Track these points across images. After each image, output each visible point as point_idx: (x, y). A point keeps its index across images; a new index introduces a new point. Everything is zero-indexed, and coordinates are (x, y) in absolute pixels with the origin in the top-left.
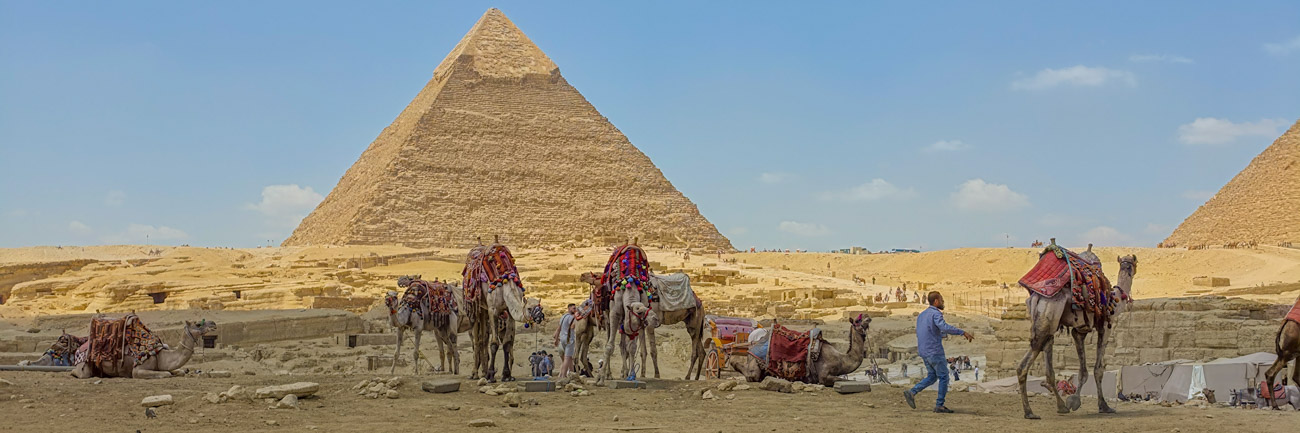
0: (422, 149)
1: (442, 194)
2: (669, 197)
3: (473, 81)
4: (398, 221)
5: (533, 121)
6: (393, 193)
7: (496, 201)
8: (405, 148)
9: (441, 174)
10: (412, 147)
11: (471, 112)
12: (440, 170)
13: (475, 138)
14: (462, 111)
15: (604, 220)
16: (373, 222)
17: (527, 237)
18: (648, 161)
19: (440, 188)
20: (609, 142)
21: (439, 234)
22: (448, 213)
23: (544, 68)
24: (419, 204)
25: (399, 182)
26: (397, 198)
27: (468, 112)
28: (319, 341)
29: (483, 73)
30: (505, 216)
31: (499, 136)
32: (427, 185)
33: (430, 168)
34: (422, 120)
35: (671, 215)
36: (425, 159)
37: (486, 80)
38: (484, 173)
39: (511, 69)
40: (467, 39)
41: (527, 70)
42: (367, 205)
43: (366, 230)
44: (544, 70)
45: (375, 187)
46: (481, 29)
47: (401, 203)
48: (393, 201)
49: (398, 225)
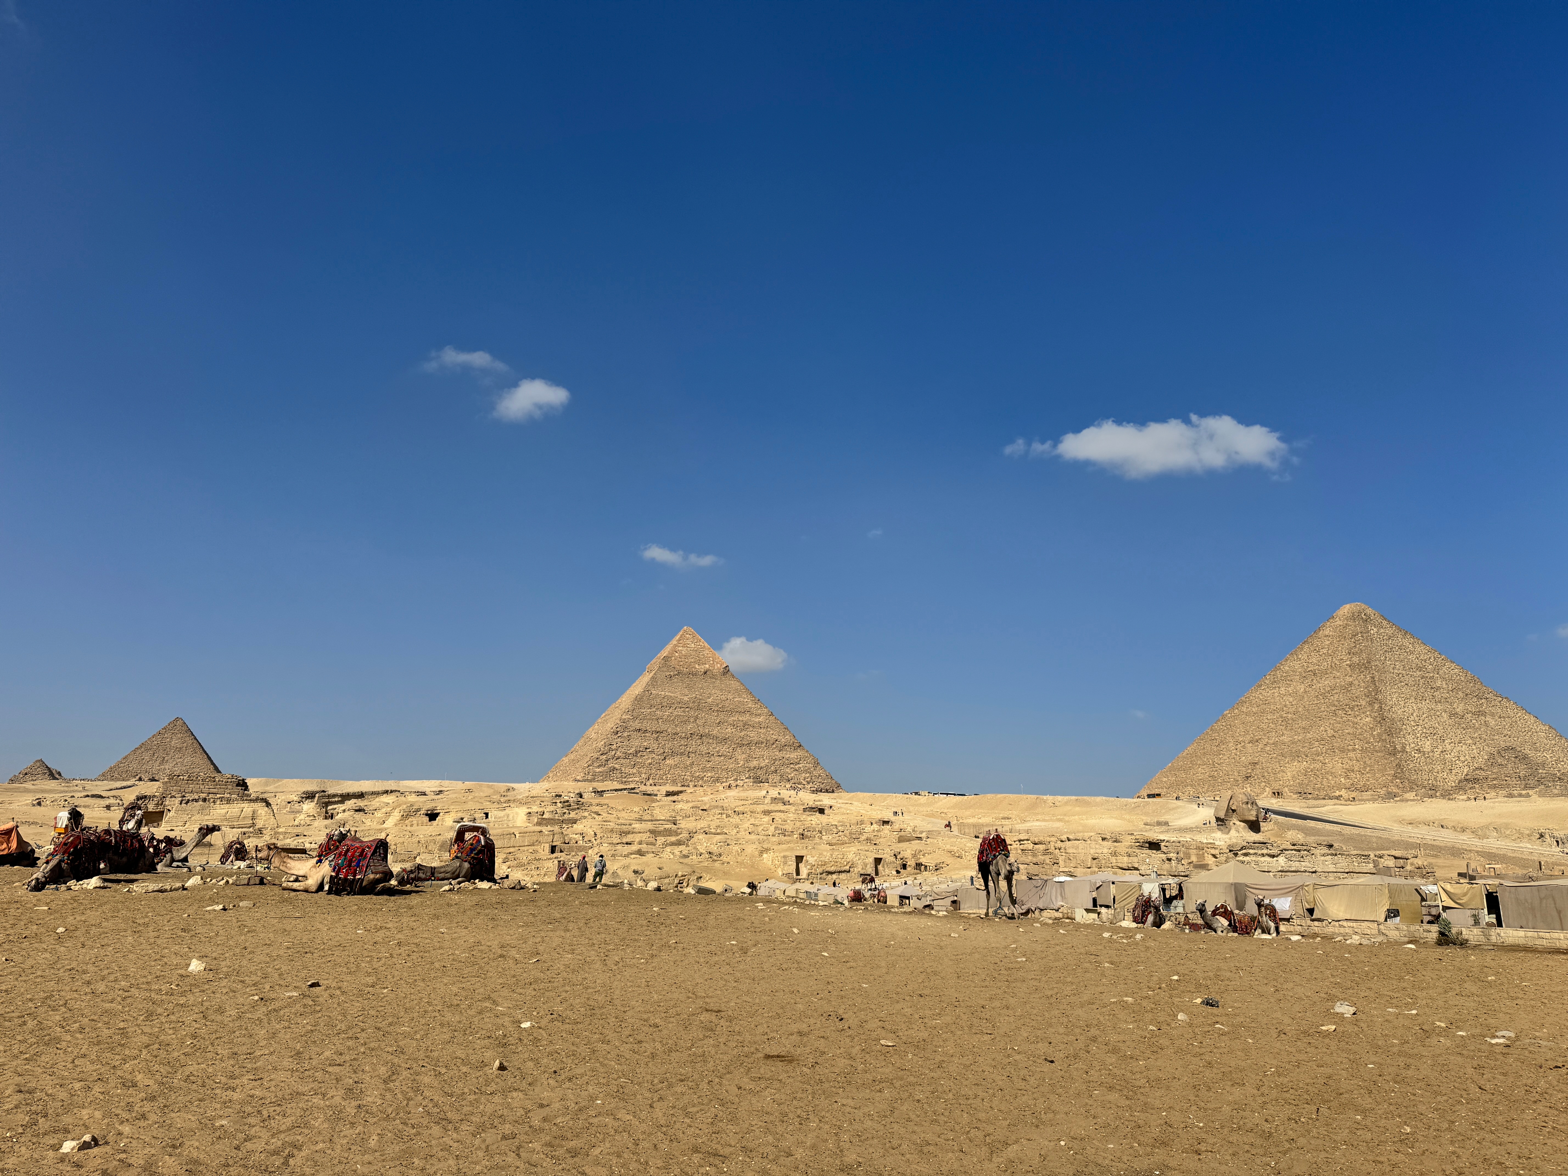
0: (635, 718)
1: (646, 749)
2: (799, 753)
3: (672, 673)
4: (617, 766)
5: (710, 700)
6: (614, 747)
7: (682, 754)
8: (624, 717)
9: (647, 734)
10: (629, 717)
11: (670, 694)
12: (646, 731)
13: (670, 711)
14: (663, 693)
15: (755, 768)
16: (600, 766)
17: (702, 778)
18: (786, 728)
19: (645, 744)
20: (760, 715)
21: (643, 776)
22: (650, 761)
23: (719, 665)
24: (631, 754)
25: (619, 740)
26: (617, 750)
27: (667, 694)
28: (531, 849)
29: (678, 668)
30: (688, 763)
31: (687, 709)
32: (637, 742)
33: (640, 730)
34: (635, 699)
35: (801, 765)
36: (637, 725)
37: (679, 673)
38: (676, 734)
39: (697, 666)
40: (668, 646)
41: (707, 666)
42: (596, 755)
43: (595, 772)
44: (718, 667)
45: (602, 743)
46: (678, 640)
47: (619, 754)
48: (614, 752)
49: (614, 769)
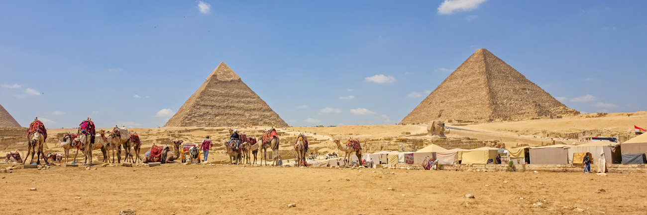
0: (202, 100)
1: (207, 113)
2: (272, 113)
3: (217, 82)
5: (233, 92)
6: (194, 112)
7: (223, 114)
8: (197, 100)
10: (199, 100)
12: (207, 106)
13: (217, 97)
14: (213, 90)
15: (253, 119)
16: (188, 120)
18: (265, 103)
19: (207, 111)
20: (254, 98)
21: (207, 123)
22: (209, 118)
24: (201, 115)
25: (195, 109)
26: (195, 114)
27: (215, 90)
29: (219, 80)
30: (225, 118)
31: (224, 96)
32: (203, 110)
33: (204, 105)
34: (202, 92)
36: (203, 103)
37: (220, 82)
38: (220, 107)
39: (227, 78)
40: (215, 70)
41: (232, 79)
42: (186, 116)
43: (185, 122)
44: (236, 79)
45: (189, 111)
46: (219, 68)
47: (196, 115)
49: (195, 121)
